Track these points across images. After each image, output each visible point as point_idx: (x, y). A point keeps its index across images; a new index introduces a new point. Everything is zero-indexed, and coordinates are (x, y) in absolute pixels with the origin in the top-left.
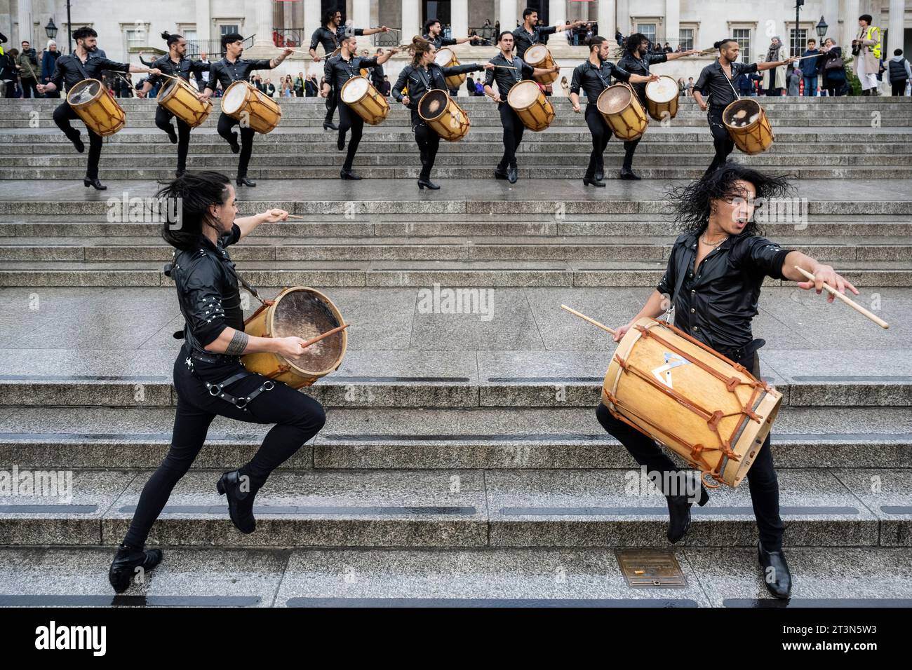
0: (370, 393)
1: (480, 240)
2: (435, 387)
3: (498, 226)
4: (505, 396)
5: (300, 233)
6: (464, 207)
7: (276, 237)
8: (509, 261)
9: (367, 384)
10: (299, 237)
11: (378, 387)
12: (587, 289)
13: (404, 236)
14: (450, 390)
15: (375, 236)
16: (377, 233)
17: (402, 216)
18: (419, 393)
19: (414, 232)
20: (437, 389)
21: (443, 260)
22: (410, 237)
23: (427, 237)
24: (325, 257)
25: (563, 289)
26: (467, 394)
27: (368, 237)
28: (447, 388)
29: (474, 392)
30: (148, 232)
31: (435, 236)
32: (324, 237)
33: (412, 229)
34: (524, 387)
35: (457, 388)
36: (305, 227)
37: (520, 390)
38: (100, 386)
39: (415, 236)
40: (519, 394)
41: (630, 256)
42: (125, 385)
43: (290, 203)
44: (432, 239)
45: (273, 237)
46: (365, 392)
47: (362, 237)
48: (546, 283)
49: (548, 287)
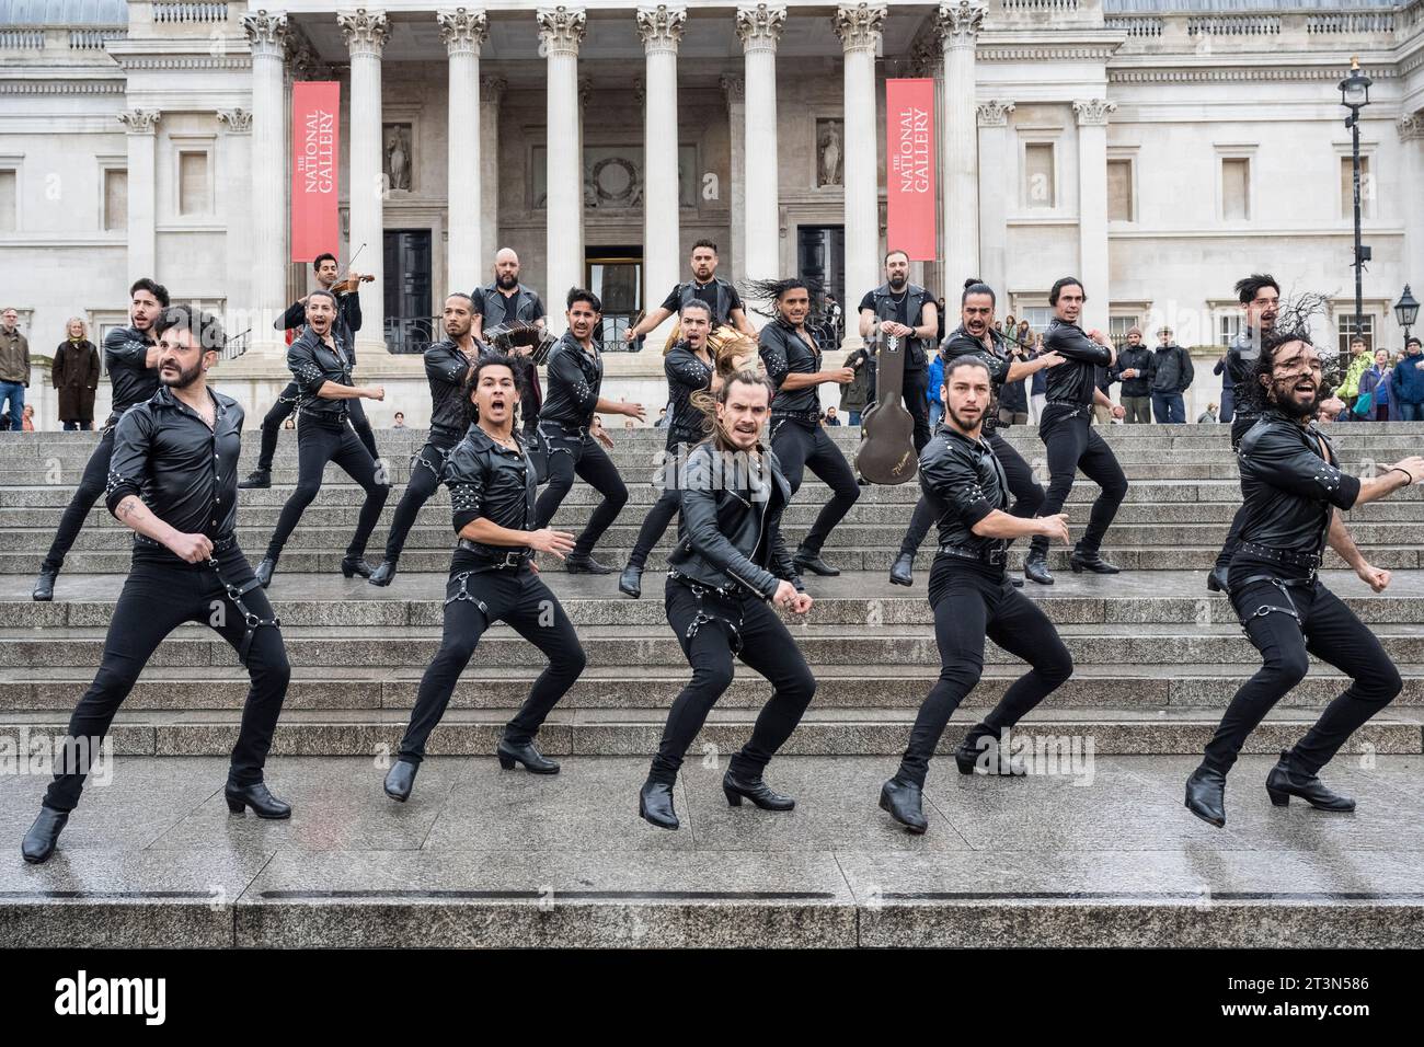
0: (638, 920)
2: (769, 908)
4: (910, 927)
9: (630, 902)
11: (653, 909)
14: (799, 914)
18: (737, 920)
20: (772, 911)
26: (833, 923)
28: (791, 910)
29: (848, 918)
34: (948, 908)
35: (812, 909)
37: (940, 913)
38: (90, 908)
40: (939, 924)
42: (141, 907)
43: (399, 605)
46: (626, 918)
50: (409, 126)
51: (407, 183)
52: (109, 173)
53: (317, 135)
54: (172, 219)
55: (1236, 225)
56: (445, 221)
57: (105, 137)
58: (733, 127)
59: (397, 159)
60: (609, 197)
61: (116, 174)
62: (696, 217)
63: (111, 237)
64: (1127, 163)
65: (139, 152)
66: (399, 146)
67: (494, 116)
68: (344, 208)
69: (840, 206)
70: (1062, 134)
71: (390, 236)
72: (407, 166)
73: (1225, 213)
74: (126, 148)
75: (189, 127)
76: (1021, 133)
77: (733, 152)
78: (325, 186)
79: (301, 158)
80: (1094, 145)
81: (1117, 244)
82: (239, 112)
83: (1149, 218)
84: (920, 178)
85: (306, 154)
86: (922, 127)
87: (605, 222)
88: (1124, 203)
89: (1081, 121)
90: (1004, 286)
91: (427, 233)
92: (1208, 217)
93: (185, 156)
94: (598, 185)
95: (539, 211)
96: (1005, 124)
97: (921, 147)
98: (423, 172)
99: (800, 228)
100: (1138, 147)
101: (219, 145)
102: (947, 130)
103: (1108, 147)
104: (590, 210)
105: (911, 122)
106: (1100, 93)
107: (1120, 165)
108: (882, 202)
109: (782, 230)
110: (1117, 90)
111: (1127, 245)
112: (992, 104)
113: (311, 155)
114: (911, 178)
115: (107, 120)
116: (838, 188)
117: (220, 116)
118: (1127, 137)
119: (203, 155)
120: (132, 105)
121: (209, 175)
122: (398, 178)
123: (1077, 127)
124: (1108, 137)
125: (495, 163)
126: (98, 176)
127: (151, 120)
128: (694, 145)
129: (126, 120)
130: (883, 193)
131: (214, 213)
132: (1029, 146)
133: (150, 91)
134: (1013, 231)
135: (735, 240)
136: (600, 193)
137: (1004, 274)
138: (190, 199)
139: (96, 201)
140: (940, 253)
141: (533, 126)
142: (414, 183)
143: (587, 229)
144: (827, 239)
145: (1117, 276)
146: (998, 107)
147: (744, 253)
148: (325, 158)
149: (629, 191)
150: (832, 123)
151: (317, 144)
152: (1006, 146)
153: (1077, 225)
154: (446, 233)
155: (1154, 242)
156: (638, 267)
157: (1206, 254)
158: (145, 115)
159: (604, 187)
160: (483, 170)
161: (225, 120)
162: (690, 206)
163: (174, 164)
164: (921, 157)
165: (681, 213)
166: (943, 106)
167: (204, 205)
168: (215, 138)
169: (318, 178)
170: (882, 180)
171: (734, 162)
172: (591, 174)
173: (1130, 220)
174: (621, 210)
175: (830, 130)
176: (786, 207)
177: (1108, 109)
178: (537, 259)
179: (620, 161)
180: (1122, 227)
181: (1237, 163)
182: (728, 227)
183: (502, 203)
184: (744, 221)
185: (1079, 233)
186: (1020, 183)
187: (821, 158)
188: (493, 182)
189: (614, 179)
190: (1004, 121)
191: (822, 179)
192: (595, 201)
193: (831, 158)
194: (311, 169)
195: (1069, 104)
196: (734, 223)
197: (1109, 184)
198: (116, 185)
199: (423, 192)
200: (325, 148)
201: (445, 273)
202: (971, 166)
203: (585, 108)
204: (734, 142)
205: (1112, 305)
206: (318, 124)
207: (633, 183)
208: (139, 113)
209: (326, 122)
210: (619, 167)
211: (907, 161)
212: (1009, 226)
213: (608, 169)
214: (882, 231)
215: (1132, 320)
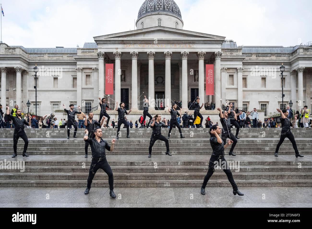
1: (190, 173)
3: (195, 169)
5: (134, 171)
6: (184, 163)
7: (126, 172)
8: (199, 179)
10: (134, 172)
12: (224, 187)
13: (166, 172)
15: (157, 172)
16: (158, 171)
17: (165, 166)
19: (169, 171)
21: (179, 179)
22: (168, 172)
23: (173, 172)
24: (143, 178)
25: (216, 187)
27: (155, 172)
30: (87, 171)
31: (176, 172)
32: (141, 172)
33: (168, 170)
36: (135, 169)
39: (169, 172)
41: (236, 178)
43: (129, 162)
44: (175, 173)
45: (125, 172)
47: (153, 172)
48: (211, 186)
49: (212, 187)
50: (125, 71)
51: (125, 81)
52: (74, 78)
53: (110, 73)
54: (85, 86)
55: (264, 89)
56: (131, 87)
57: (73, 72)
58: (180, 72)
59: (123, 76)
60: (159, 83)
61: (75, 79)
62: (174, 87)
63: (74, 89)
64: (246, 78)
65: (79, 75)
66: (123, 74)
67: (140, 69)
68: (114, 85)
69: (198, 85)
70: (235, 73)
71: (122, 90)
72: (125, 78)
73: (262, 87)
74: (77, 74)
75: (88, 71)
76: (228, 73)
77: (180, 76)
78: (111, 82)
79: (107, 77)
80: (240, 75)
81: (244, 92)
82: (96, 68)
83: (249, 88)
84: (211, 81)
85: (108, 76)
86: (212, 73)
87: (158, 87)
88: (245, 85)
89: (238, 71)
90: (225, 99)
91: (128, 89)
92: (259, 87)
93: (87, 76)
94: (157, 81)
95: (147, 85)
96: (226, 71)
97: (211, 76)
98: (127, 79)
99: (191, 89)
100: (248, 75)
101: (92, 74)
102: (216, 73)
103: (243, 75)
104: (156, 85)
105: (210, 71)
106: (241, 66)
107: (245, 79)
108: (205, 85)
109: (188, 89)
110: (244, 66)
111: (246, 92)
112: (223, 68)
113: (109, 76)
114: (210, 81)
115: (73, 69)
116: (197, 82)
117: (93, 69)
118: (246, 74)
119: (90, 75)
120: (78, 67)
121: (91, 79)
122: (123, 80)
123: (238, 72)
124: (243, 74)
125: (140, 77)
126: (72, 79)
127: (81, 69)
128: (173, 74)
129: (77, 69)
130: (205, 83)
131: (92, 85)
132: (230, 75)
133: (81, 65)
134: (227, 90)
135: (180, 91)
136: (158, 82)
137: (225, 96)
138: (87, 83)
139: (72, 83)
140: (214, 94)
141: (146, 71)
142: (126, 81)
143: (155, 89)
144: (196, 91)
145: (244, 97)
146: (224, 69)
147: (182, 93)
148: (111, 77)
149: (162, 82)
150: (197, 71)
151: (110, 74)
152: (225, 75)
153: (237, 89)
154: (131, 89)
155: (250, 92)
156: (163, 95)
157: (259, 94)
158: (80, 68)
159: (158, 81)
160: (138, 78)
161: (94, 69)
162: (173, 85)
163: (85, 77)
164: (211, 78)
165: (171, 86)
166: (215, 69)
167: (90, 84)
168: (92, 72)
169: (110, 80)
170: (205, 81)
171: (180, 77)
172: (156, 79)
173: (246, 88)
174: (161, 85)
175: (196, 72)
176: (189, 85)
177: (243, 69)
178: (147, 93)
179: (161, 77)
180: (245, 89)
181: (264, 79)
182: (179, 88)
183: (141, 84)
184: (182, 87)
185: (238, 90)
186: (228, 81)
187: (195, 77)
188: (139, 81)
189: (160, 80)
190: (225, 71)
191: (195, 81)
192: (156, 84)
193: (196, 77)
194: (109, 79)
195: (236, 68)
196: (180, 88)
197: (243, 81)
198: (75, 81)
199: (127, 82)
200: (111, 75)
201: (131, 96)
202: (220, 79)
203: (155, 68)
204: (180, 74)
205: (243, 102)
206: (110, 71)
207: (163, 81)
208: (79, 68)
209: (111, 71)
210: (161, 78)
211: (209, 78)
212: (226, 89)
213: (159, 78)
214: (205, 89)
215: (246, 105)
